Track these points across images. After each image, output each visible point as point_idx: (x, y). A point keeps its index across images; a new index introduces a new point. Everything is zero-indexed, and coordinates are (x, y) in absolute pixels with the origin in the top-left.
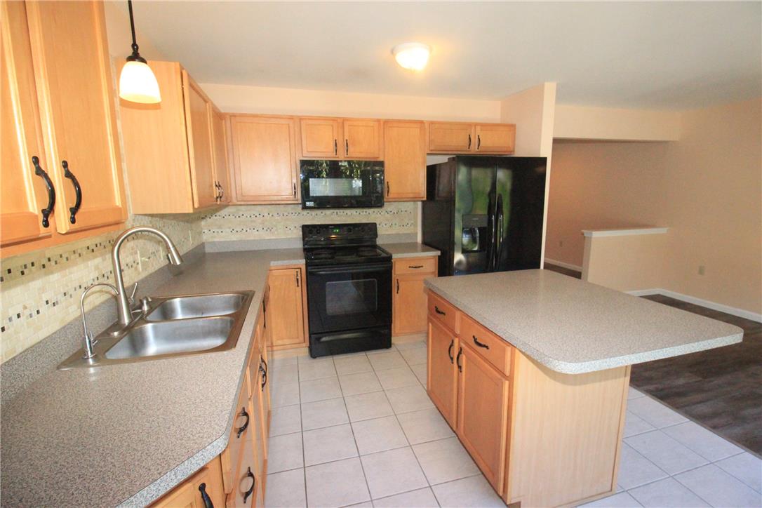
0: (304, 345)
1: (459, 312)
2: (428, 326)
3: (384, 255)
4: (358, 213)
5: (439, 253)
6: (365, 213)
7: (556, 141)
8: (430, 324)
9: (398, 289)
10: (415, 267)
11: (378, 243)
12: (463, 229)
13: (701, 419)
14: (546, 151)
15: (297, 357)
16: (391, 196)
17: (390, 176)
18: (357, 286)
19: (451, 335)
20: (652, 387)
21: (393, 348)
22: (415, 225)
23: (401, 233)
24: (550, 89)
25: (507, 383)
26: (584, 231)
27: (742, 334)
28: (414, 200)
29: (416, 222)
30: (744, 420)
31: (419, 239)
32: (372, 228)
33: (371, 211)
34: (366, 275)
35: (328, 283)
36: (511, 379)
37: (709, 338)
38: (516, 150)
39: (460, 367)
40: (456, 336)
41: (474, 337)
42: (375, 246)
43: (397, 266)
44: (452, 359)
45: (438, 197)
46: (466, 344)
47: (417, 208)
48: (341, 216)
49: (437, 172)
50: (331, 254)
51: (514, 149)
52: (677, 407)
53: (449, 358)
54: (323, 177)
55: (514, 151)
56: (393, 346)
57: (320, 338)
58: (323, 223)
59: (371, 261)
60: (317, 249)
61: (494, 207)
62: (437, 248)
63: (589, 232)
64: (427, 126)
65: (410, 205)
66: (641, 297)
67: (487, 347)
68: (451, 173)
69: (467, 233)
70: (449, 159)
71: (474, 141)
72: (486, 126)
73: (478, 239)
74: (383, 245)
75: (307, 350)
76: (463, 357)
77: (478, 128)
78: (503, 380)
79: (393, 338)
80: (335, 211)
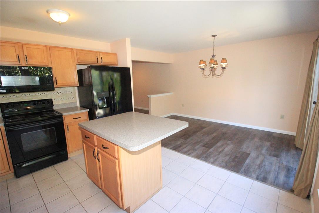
0: (10, 172)
1: (95, 136)
2: (83, 145)
3: (57, 114)
4: (40, 94)
5: (88, 110)
6: (44, 94)
7: (133, 61)
8: (84, 144)
9: (68, 130)
10: (77, 118)
11: (54, 109)
12: (98, 98)
13: (185, 153)
14: (129, 65)
15: (7, 180)
16: (58, 85)
17: (57, 74)
18: (46, 132)
19: (93, 146)
20: (172, 147)
21: (69, 159)
22: (75, 98)
23: (67, 102)
24: (128, 41)
25: (117, 161)
26: (148, 95)
27: (188, 124)
28: (73, 86)
29: (75, 97)
30: (195, 150)
31: (78, 105)
32: (50, 102)
33: (48, 93)
34: (50, 126)
35: (22, 134)
36: (118, 159)
37: (180, 127)
38: (118, 64)
39: (99, 160)
40: (95, 146)
41: (102, 145)
42: (53, 111)
43: (66, 119)
44: (95, 157)
45: (85, 84)
46: (100, 149)
47: (75, 90)
48: (28, 96)
49: (83, 73)
50: (22, 118)
51: (117, 63)
52: (179, 151)
53: (93, 157)
54: (19, 76)
55: (117, 65)
56: (69, 158)
57: (21, 166)
58: (16, 101)
59: (51, 118)
60: (12, 116)
61: (111, 88)
62: (87, 108)
63: (150, 95)
64: (75, 51)
65: (71, 89)
66: (166, 117)
67: (108, 148)
68: (89, 73)
69: (100, 100)
70: (87, 67)
71: (100, 60)
72: (104, 53)
73: (106, 102)
74: (57, 109)
75: (13, 174)
76: (100, 155)
77: (101, 54)
78: (116, 160)
79: (68, 155)
80: (24, 94)
